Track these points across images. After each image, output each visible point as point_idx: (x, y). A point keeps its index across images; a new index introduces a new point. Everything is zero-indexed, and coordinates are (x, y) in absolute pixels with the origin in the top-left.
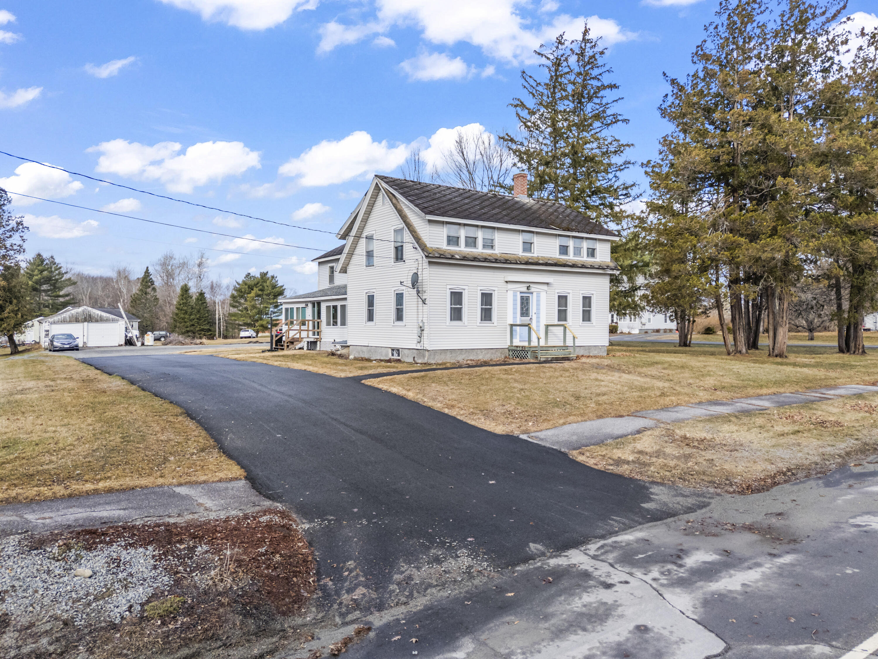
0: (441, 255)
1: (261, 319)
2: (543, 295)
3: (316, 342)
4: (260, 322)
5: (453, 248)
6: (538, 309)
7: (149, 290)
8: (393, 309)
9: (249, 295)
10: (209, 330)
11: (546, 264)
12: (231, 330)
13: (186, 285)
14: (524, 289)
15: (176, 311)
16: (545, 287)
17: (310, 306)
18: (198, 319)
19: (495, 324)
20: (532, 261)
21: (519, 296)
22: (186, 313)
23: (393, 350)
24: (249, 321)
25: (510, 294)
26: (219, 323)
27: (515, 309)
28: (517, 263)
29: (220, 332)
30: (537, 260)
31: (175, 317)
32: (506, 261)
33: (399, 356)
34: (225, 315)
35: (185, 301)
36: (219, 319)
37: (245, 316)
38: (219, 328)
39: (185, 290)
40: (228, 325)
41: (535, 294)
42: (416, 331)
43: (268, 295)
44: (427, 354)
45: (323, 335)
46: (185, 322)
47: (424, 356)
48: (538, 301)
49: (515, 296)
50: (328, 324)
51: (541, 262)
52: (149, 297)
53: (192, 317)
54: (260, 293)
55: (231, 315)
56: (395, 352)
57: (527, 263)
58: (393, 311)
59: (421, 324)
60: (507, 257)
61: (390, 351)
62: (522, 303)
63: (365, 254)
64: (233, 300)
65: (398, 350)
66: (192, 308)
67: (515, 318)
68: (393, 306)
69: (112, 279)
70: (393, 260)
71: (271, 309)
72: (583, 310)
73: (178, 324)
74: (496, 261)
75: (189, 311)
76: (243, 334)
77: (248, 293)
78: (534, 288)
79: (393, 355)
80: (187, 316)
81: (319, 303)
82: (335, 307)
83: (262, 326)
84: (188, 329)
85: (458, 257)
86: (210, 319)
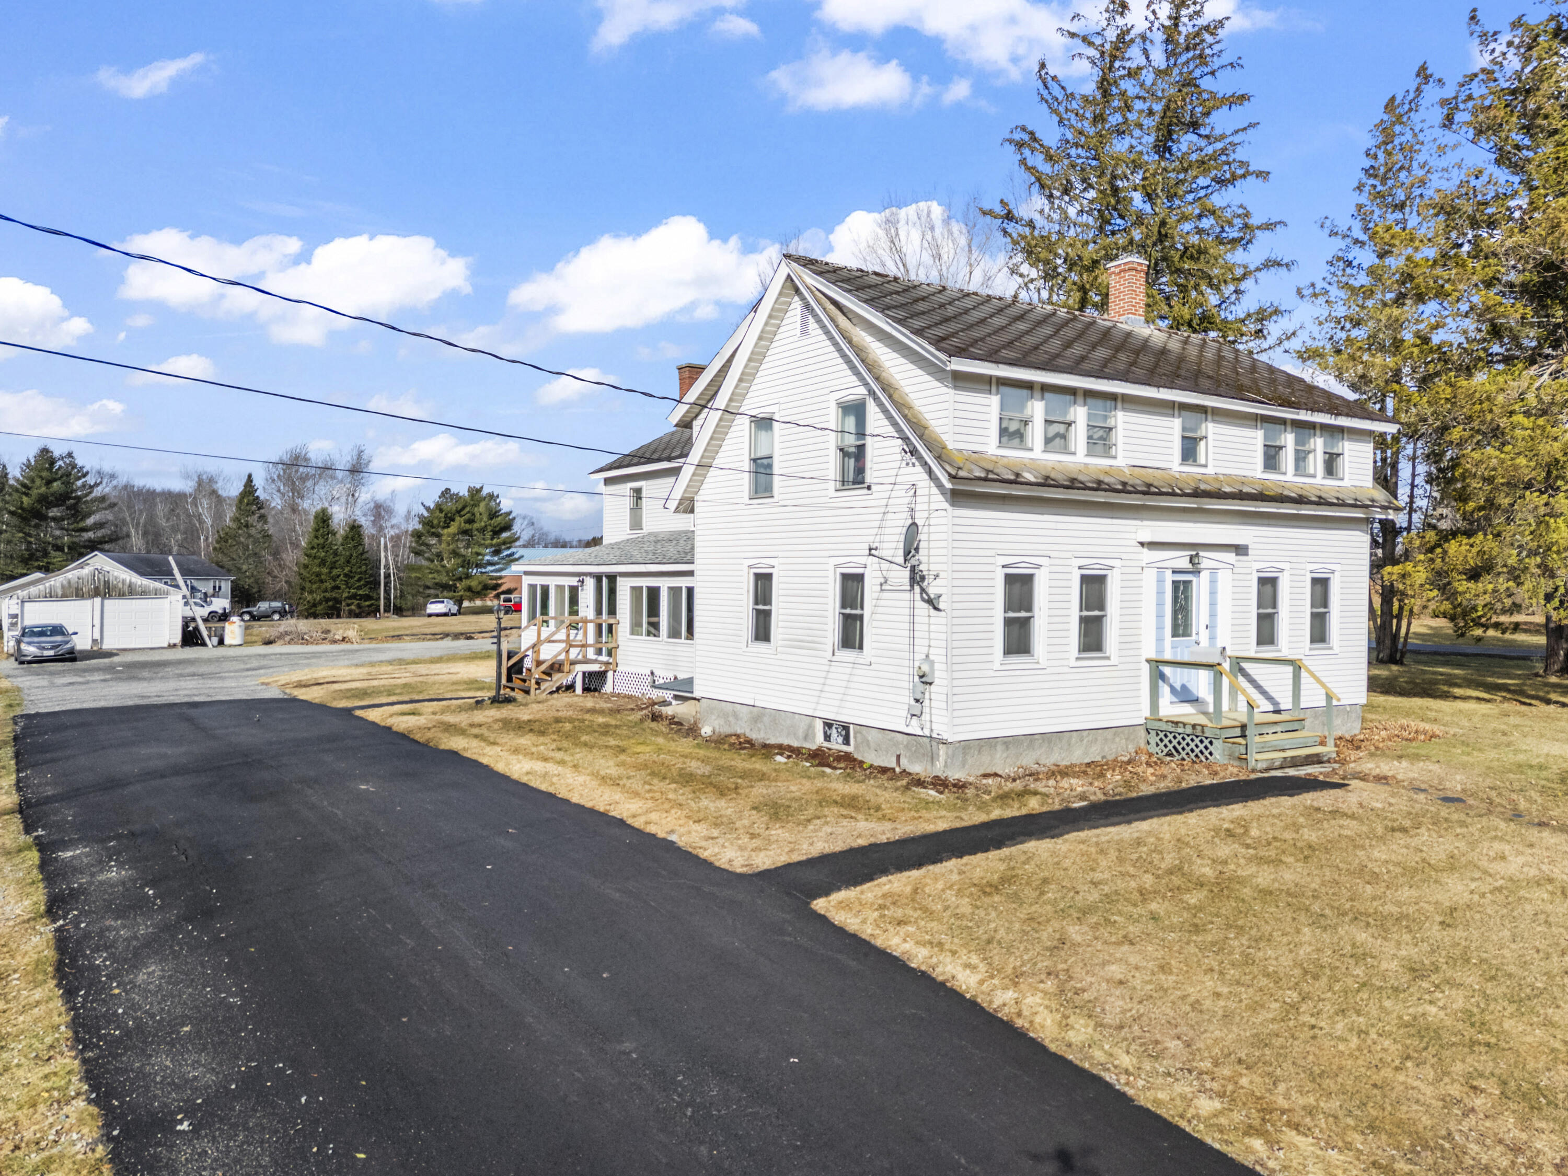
0: (988, 471)
1: (468, 576)
2: (1224, 577)
3: (605, 672)
4: (465, 583)
5: (1013, 454)
6: (1213, 615)
7: (253, 519)
8: (830, 614)
9: (446, 531)
10: (367, 597)
11: (1241, 496)
12: (410, 597)
13: (324, 511)
14: (1184, 563)
15: (305, 560)
16: (1230, 557)
17: (590, 583)
18: (346, 575)
19: (1114, 660)
20: (1208, 488)
21: (1169, 577)
22: (323, 563)
23: (828, 725)
24: (444, 579)
25: (1150, 576)
26: (387, 584)
27: (1160, 616)
28: (1173, 494)
29: (388, 598)
30: (1217, 486)
31: (302, 571)
32: (1148, 490)
33: (847, 741)
34: (397, 567)
35: (321, 541)
36: (387, 576)
37: (438, 572)
38: (387, 592)
39: (323, 519)
40: (404, 588)
41: (1205, 575)
42: (906, 683)
43: (482, 530)
44: (942, 750)
45: (620, 655)
46: (322, 581)
47: (933, 758)
48: (1213, 593)
49: (1160, 581)
50: (635, 627)
51: (1227, 489)
52: (253, 531)
53: (335, 572)
54: (468, 526)
55: (410, 568)
56: (834, 732)
57: (1197, 494)
58: (830, 620)
59: (925, 668)
60: (1149, 476)
61: (819, 726)
62: (1175, 599)
63: (746, 465)
64: (417, 542)
65: (846, 728)
66: (336, 554)
67: (1160, 640)
68: (830, 607)
69: (185, 495)
70: (831, 486)
71: (487, 558)
72: (1312, 614)
73: (308, 585)
74: (1125, 488)
75: (330, 559)
76: (433, 608)
77: (444, 528)
78: (1208, 559)
79: (827, 738)
80: (325, 570)
81: (612, 578)
82: (654, 593)
83: (469, 589)
84: (328, 595)
85: (1030, 477)
86: (371, 576)
